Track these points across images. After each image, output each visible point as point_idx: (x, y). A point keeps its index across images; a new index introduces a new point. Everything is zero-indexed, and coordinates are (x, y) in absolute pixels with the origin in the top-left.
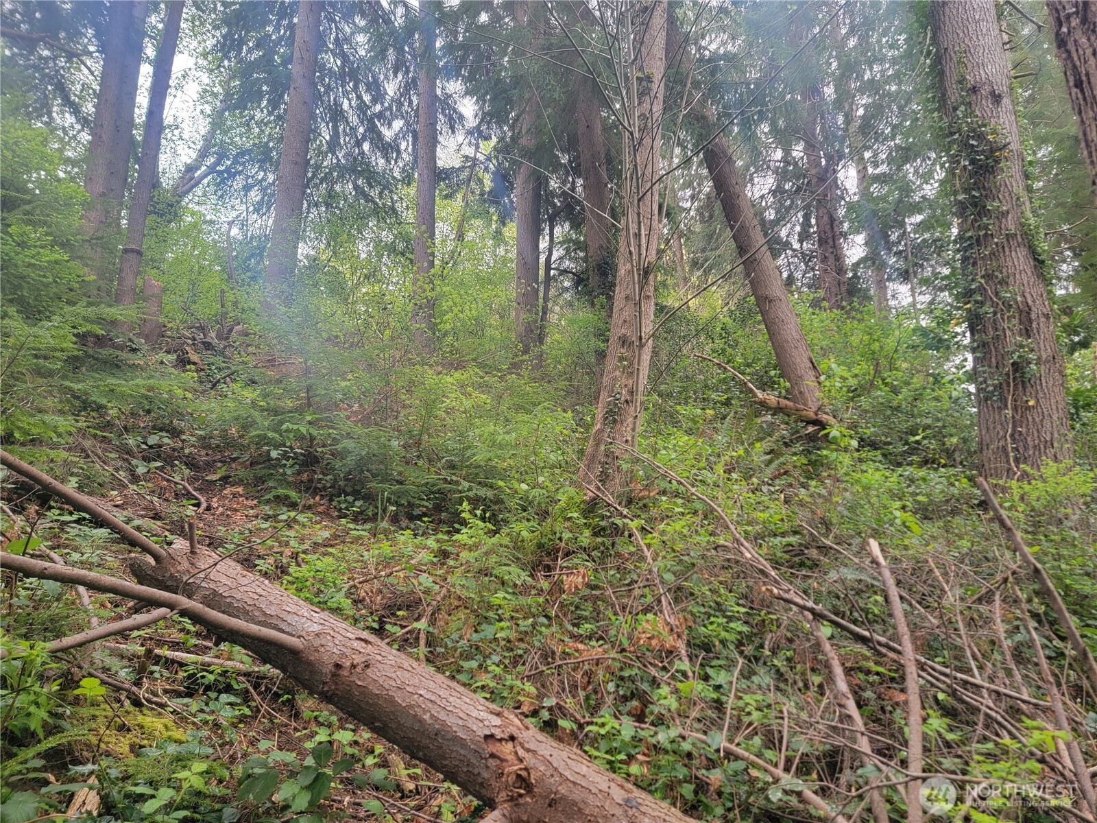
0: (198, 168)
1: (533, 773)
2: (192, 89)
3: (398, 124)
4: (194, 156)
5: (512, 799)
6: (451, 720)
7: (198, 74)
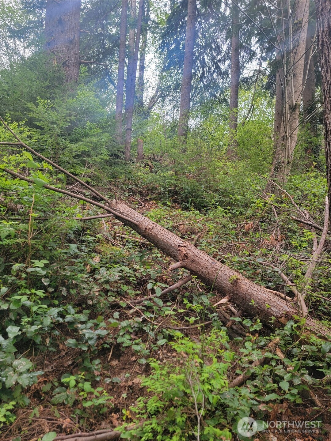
0: (155, 97)
1: (188, 254)
2: (153, 66)
3: (228, 62)
4: (154, 92)
5: (182, 260)
6: (171, 242)
7: (155, 60)
